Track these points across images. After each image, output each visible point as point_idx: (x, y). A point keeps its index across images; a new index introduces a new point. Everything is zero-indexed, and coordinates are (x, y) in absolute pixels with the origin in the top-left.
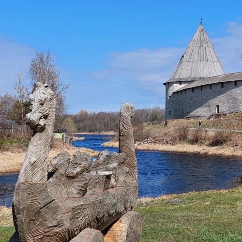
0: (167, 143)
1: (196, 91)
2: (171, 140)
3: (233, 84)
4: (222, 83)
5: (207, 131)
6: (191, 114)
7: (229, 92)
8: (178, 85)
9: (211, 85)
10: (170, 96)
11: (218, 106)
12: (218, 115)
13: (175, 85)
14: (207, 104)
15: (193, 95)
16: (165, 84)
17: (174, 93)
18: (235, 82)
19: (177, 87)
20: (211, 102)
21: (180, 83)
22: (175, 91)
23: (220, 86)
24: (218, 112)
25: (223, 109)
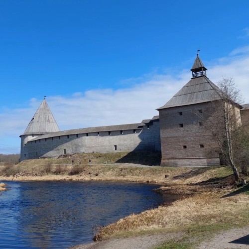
0: (36, 175)
1: (48, 141)
2: (39, 173)
3: (76, 136)
4: (68, 136)
5: (66, 166)
6: (45, 155)
7: (72, 141)
8: (31, 137)
9: (60, 137)
10: (25, 144)
11: (65, 150)
12: (65, 156)
13: (29, 137)
14: (57, 149)
15: (45, 143)
16: (20, 136)
17: (28, 142)
18: (77, 135)
19: (30, 138)
20: (59, 147)
21: (33, 135)
22: (29, 140)
23: (67, 137)
24: (65, 153)
25: (69, 152)
